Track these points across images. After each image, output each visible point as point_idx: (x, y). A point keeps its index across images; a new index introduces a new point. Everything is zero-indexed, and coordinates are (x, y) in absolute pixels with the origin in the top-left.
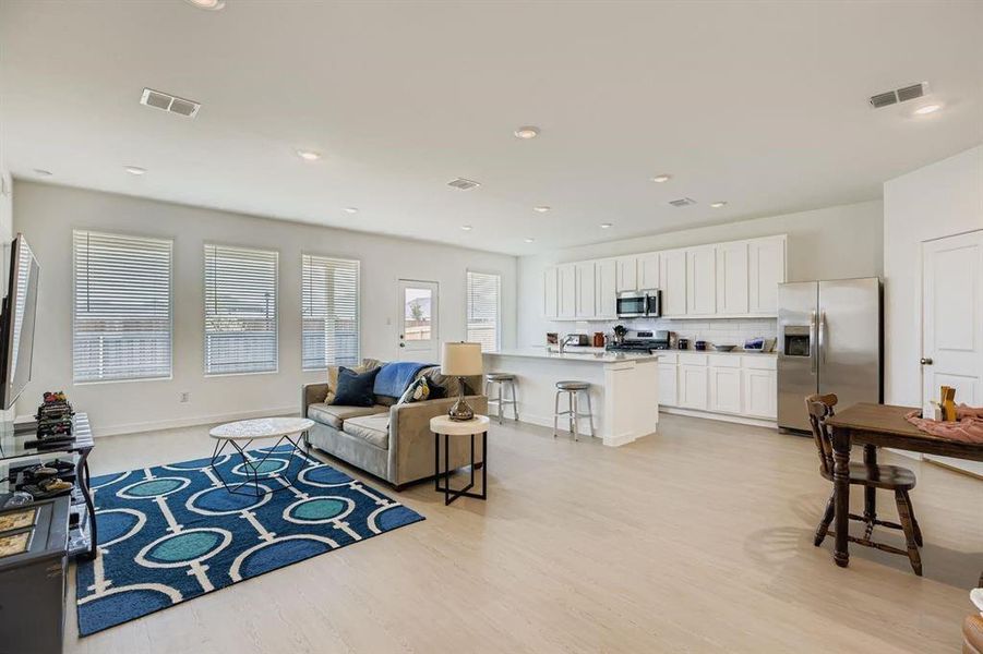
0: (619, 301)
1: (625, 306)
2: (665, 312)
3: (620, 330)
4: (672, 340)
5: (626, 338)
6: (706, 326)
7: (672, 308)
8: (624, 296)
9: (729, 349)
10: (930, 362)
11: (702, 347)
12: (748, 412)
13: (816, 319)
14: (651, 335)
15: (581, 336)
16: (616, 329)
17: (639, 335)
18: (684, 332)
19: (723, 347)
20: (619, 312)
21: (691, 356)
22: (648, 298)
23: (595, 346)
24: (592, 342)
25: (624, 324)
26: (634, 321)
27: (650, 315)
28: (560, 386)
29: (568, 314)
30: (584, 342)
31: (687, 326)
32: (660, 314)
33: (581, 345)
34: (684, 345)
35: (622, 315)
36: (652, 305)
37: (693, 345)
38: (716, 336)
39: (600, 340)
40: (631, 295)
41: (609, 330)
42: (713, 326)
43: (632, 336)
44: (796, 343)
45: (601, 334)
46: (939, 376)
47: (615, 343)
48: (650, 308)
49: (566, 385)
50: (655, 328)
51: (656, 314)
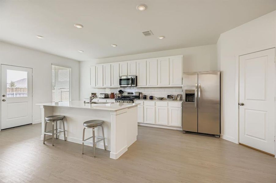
0: (121, 80)
1: (123, 82)
2: (138, 84)
3: (121, 92)
4: (141, 96)
5: (123, 95)
6: (153, 90)
7: (141, 83)
8: (123, 78)
9: (162, 99)
10: (243, 105)
11: (152, 98)
12: (170, 125)
13: (198, 87)
14: (132, 93)
15: (105, 94)
16: (119, 91)
17: (129, 93)
18: (145, 92)
19: (160, 98)
20: (120, 84)
21: (148, 102)
22: (132, 79)
23: (111, 98)
24: (110, 97)
25: (122, 89)
26: (126, 88)
27: (133, 85)
28: (85, 125)
29: (100, 85)
30: (107, 97)
31: (146, 90)
32: (136, 85)
33: (105, 98)
34: (145, 98)
35: (122, 86)
36: (134, 81)
37: (148, 98)
38: (157, 94)
39: (113, 96)
40: (125, 78)
41: (116, 92)
42: (156, 90)
43: (125, 94)
44: (190, 96)
45: (114, 93)
46: (246, 110)
47: (119, 97)
48: (133, 83)
49: (89, 124)
50: (134, 91)
51: (135, 85)
